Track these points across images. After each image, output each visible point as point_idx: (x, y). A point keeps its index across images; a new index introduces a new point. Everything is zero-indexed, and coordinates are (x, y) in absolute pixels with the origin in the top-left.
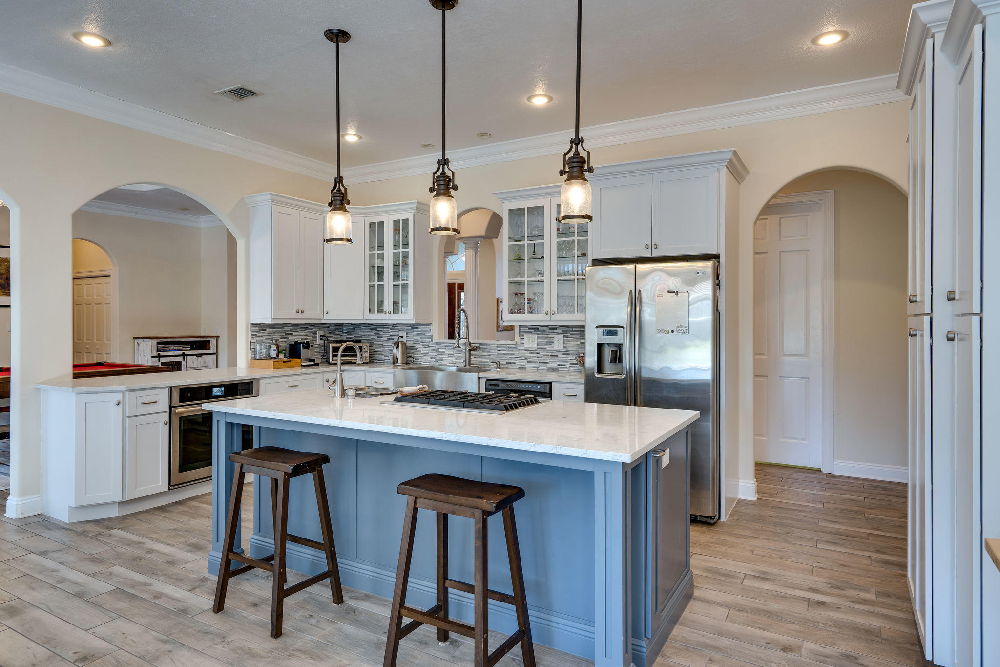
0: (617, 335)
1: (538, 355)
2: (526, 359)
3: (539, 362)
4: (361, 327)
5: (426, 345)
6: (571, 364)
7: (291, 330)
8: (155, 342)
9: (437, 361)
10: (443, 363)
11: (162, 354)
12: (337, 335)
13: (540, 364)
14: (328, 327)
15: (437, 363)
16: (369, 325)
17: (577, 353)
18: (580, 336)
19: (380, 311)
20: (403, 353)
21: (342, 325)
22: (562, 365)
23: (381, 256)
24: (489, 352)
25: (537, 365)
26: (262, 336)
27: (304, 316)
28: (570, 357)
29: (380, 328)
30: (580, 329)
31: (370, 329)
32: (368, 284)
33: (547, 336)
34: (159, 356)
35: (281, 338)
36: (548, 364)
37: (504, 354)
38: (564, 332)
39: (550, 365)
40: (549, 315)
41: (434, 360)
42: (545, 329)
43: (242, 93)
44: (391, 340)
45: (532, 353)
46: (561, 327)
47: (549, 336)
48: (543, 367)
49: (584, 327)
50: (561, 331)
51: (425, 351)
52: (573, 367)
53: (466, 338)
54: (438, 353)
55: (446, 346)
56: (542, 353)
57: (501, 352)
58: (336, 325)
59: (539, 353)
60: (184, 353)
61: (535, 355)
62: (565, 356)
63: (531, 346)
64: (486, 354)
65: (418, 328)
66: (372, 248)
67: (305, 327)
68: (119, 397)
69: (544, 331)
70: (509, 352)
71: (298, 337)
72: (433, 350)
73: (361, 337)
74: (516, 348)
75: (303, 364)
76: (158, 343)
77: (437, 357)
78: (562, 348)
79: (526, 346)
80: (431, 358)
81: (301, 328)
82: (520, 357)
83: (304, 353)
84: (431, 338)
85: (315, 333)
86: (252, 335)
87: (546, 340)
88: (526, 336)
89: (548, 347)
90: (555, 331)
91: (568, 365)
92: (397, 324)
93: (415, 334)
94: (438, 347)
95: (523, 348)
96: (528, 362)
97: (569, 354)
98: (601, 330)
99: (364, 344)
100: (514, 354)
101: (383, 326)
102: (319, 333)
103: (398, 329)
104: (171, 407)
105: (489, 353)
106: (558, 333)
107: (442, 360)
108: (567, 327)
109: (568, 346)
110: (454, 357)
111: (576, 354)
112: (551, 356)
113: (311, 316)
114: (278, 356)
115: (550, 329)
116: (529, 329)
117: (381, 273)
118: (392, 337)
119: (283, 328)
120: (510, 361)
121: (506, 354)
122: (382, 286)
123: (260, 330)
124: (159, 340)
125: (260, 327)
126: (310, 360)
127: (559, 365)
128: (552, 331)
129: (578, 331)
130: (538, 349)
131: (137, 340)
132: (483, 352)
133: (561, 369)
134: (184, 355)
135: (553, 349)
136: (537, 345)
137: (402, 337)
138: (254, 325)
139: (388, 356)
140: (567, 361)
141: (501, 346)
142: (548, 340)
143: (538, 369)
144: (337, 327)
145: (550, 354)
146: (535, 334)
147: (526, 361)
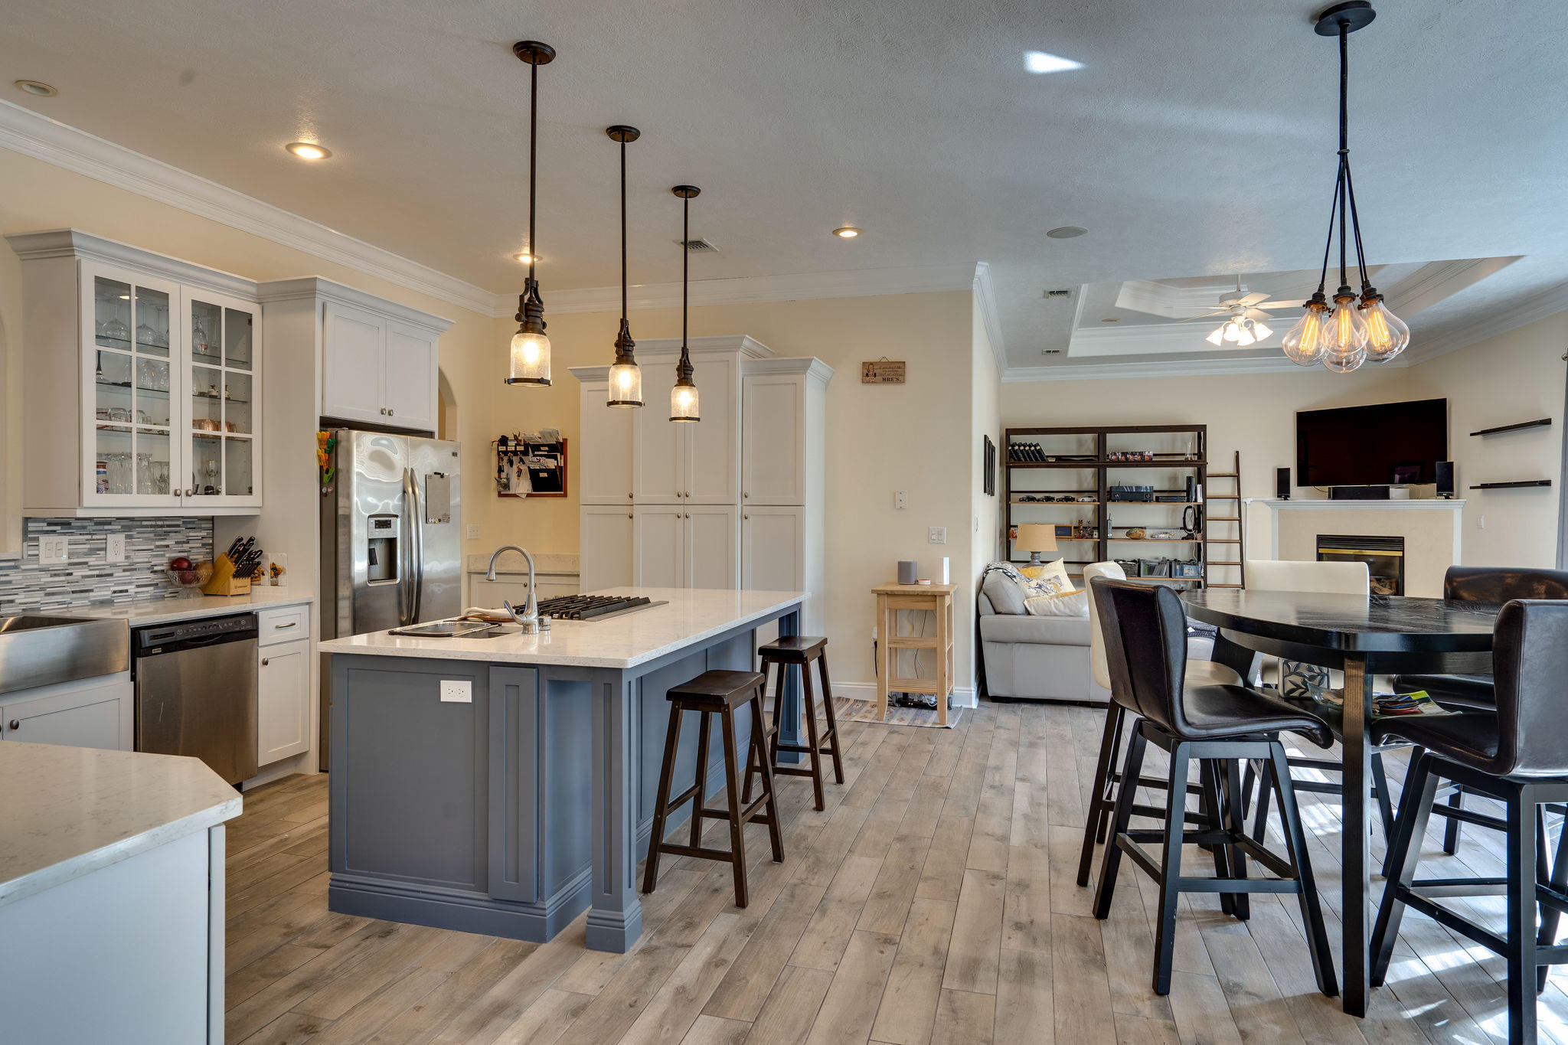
1: (70, 577)
2: (42, 589)
3: (73, 592)
6: (138, 586)
13: (74, 595)
17: (149, 565)
18: (155, 535)
22: (121, 591)
25: (67, 599)
28: (137, 575)
30: (154, 523)
33: (89, 537)
36: (91, 594)
38: (125, 529)
39: (96, 595)
40: (179, 497)
42: (86, 523)
45: (55, 575)
46: (118, 519)
47: (94, 537)
50: (120, 527)
52: (142, 592)
56: (78, 573)
59: (71, 574)
61: (63, 578)
62: (128, 573)
63: (54, 561)
69: (84, 528)
74: (16, 567)
78: (123, 559)
79: (44, 561)
82: (27, 587)
87: (88, 546)
88: (43, 539)
89: (92, 560)
90: (106, 527)
91: (132, 589)
95: (36, 566)
96: (48, 594)
97: (135, 569)
98: (373, 520)
100: (10, 582)
106: (113, 532)
108: (132, 519)
109: (132, 554)
111: (149, 569)
112: (98, 576)
115: (97, 524)
116: (49, 524)
127: (115, 592)
128: (101, 527)
129: (152, 526)
130: (70, 564)
133: (119, 599)
135: (104, 563)
136: (69, 558)
140: (130, 583)
142: (93, 546)
143: (70, 605)
145: (97, 572)
146: (64, 534)
147: (42, 593)
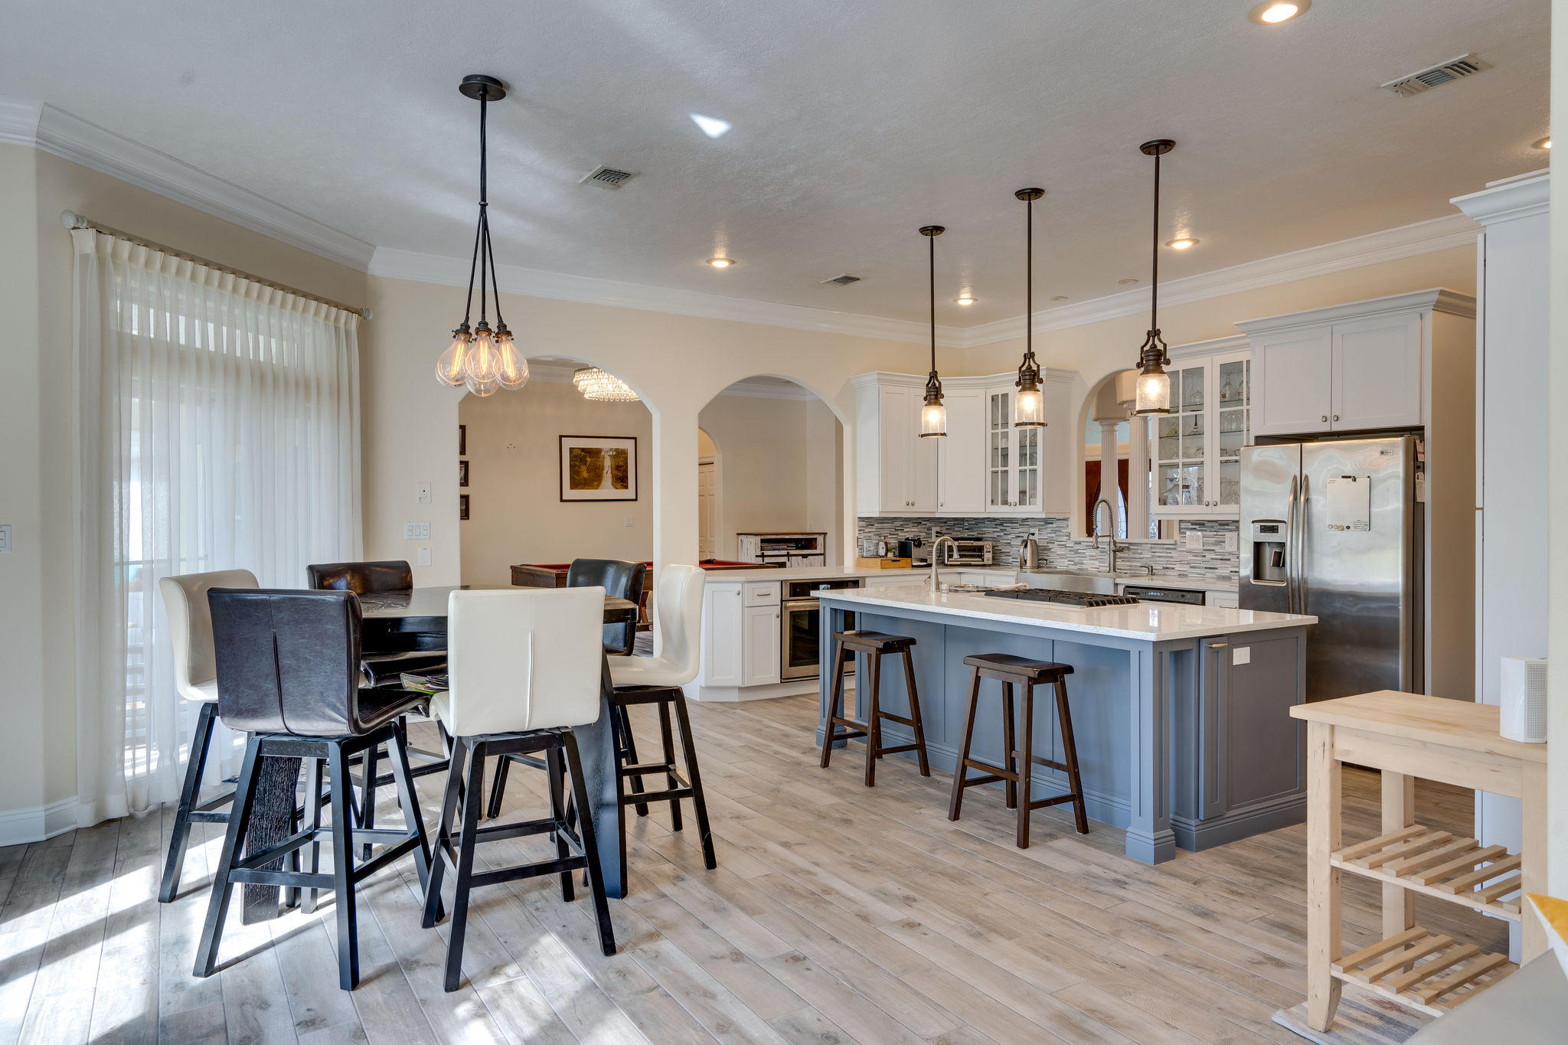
0: (1277, 532)
1: (1204, 558)
2: (1188, 564)
3: (1206, 568)
4: (984, 523)
5: (1063, 545)
7: (902, 526)
8: (759, 539)
9: (1076, 564)
10: (1084, 567)
11: (766, 553)
12: (957, 531)
13: (1207, 570)
14: (946, 522)
15: (1076, 567)
16: (994, 520)
19: (1005, 502)
20: (1033, 554)
21: (963, 519)
22: (1235, 572)
23: (1005, 435)
24: (1141, 554)
25: (1203, 571)
26: (870, 532)
27: (914, 509)
29: (1006, 523)
31: (996, 525)
32: (990, 469)
33: (1215, 533)
34: (763, 556)
35: (890, 534)
36: (1217, 571)
37: (1159, 557)
39: (1220, 572)
40: (1210, 507)
41: (1072, 563)
42: (1213, 524)
43: (847, 280)
44: (1019, 539)
45: (1196, 556)
46: (1232, 521)
47: (1218, 533)
48: (1209, 574)
49: (1238, 522)
50: (1234, 527)
51: (1062, 551)
53: (1110, 536)
54: (1078, 555)
55: (1087, 546)
56: (1209, 556)
57: (1156, 554)
58: (956, 519)
59: (1205, 556)
60: (788, 553)
61: (1200, 558)
63: (1194, 546)
64: (1137, 556)
65: (1052, 523)
66: (995, 425)
67: (918, 522)
68: (738, 587)
69: (1213, 527)
70: (1166, 555)
71: (910, 532)
72: (1071, 551)
73: (985, 534)
74: (1175, 549)
75: (914, 564)
76: (763, 541)
77: (1077, 560)
78: (1236, 549)
79: (1189, 546)
80: (1069, 561)
81: (913, 523)
82: (1181, 561)
83: (915, 551)
84: (1069, 535)
85: (929, 529)
86: (859, 530)
87: (1214, 539)
88: (1189, 533)
89: (1217, 549)
90: (1226, 527)
92: (1027, 519)
93: (1049, 530)
94: (1077, 547)
95: (1184, 549)
96: (1191, 567)
98: (1258, 525)
99: (987, 542)
100: (1172, 557)
101: (1011, 521)
102: (934, 530)
103: (1028, 525)
104: (782, 601)
105: (1141, 556)
106: (1231, 531)
107: (1082, 563)
110: (1097, 560)
112: (1221, 559)
113: (923, 508)
114: (886, 554)
115: (1220, 525)
116: (1192, 524)
117: (1005, 456)
118: (1022, 535)
119: (892, 523)
120: (1168, 566)
121: (1162, 557)
122: (1007, 472)
123: (868, 525)
124: (763, 537)
125: (868, 521)
126: (922, 560)
127: (1232, 572)
128: (1222, 527)
130: (1204, 550)
131: (740, 537)
132: (1134, 553)
134: (788, 555)
135: (1223, 550)
136: (1203, 546)
137: (1033, 534)
138: (861, 519)
139: (1017, 558)
141: (1156, 546)
142: (1218, 539)
143: (1205, 576)
144: (956, 522)
145: (1220, 557)
146: (1201, 530)
147: (1188, 566)
